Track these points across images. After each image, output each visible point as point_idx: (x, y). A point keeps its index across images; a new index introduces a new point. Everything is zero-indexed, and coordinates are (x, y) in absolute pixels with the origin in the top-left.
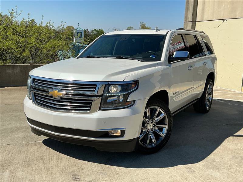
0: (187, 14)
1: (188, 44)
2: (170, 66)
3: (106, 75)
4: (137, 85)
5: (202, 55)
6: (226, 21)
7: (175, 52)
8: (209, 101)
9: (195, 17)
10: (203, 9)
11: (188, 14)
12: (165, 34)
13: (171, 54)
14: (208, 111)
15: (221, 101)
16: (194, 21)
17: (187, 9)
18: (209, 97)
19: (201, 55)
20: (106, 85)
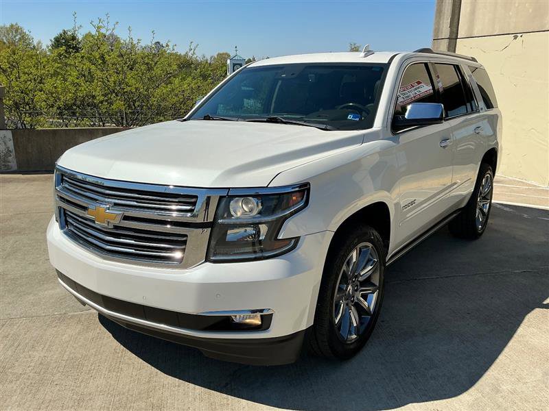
0: (439, 22)
1: (440, 85)
2: (397, 141)
3: (223, 171)
4: (305, 196)
5: (473, 110)
6: (521, 36)
7: (409, 104)
8: (483, 213)
9: (455, 30)
10: (473, 12)
11: (441, 22)
12: (387, 62)
13: (400, 110)
14: (481, 234)
15: (507, 209)
16: (453, 38)
17: (439, 12)
18: (483, 205)
19: (469, 110)
20: (221, 198)
